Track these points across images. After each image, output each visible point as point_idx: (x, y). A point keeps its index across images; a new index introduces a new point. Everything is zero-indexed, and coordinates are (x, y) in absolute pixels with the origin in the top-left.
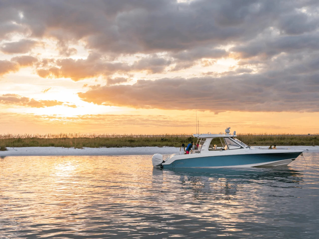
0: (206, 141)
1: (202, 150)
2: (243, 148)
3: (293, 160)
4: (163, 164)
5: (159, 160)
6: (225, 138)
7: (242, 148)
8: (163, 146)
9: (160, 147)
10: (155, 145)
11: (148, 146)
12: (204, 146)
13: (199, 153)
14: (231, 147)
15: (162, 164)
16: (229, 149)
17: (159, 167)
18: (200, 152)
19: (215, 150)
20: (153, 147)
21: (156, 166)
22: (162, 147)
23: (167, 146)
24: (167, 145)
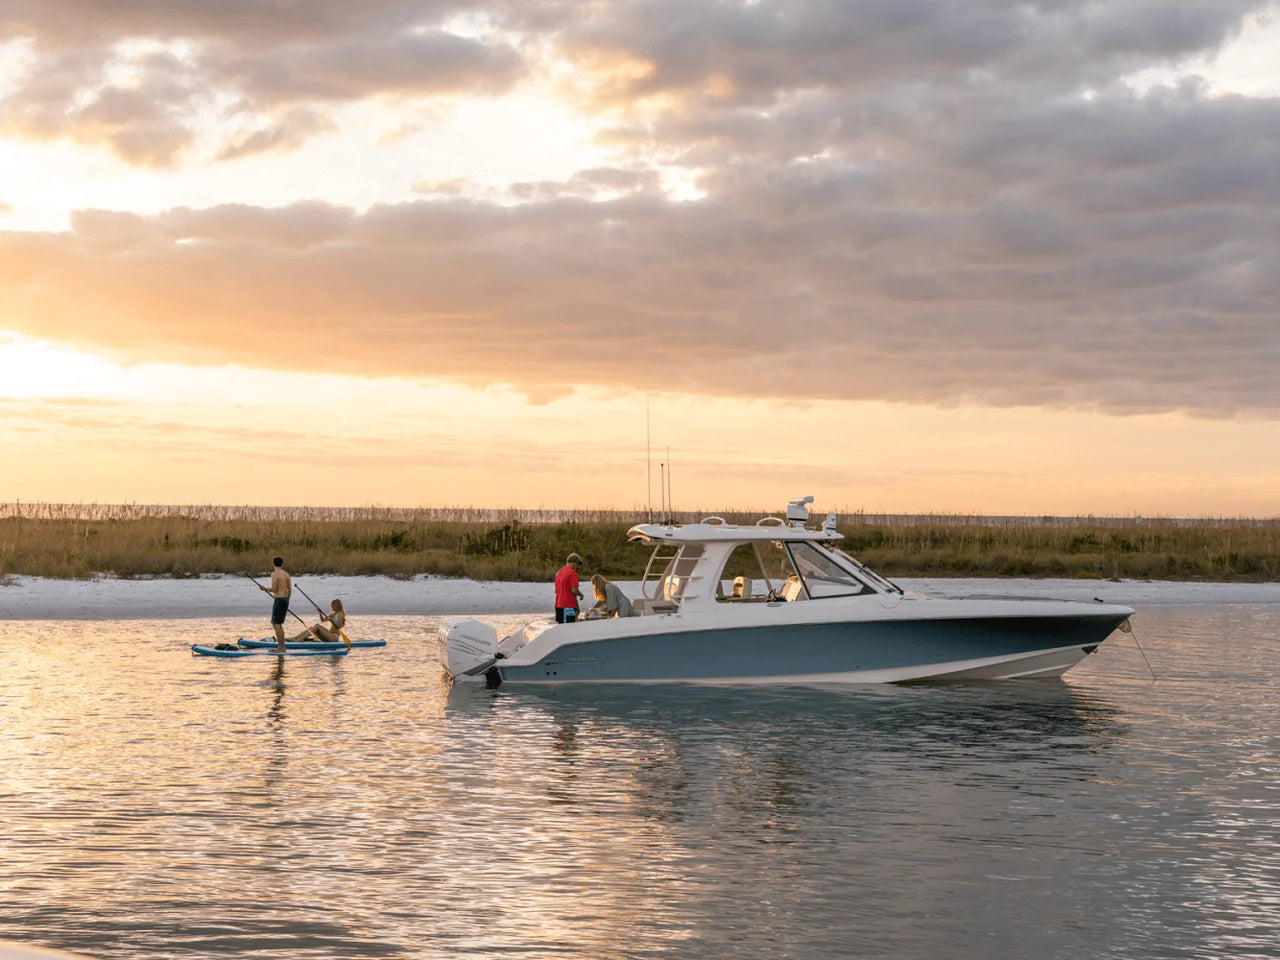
0: (705, 555)
1: (688, 599)
2: (875, 592)
3: (1088, 650)
4: (500, 663)
5: (482, 647)
6: (791, 546)
7: (867, 590)
8: (416, 571)
9: (399, 579)
10: (372, 570)
11: (331, 571)
12: (695, 579)
13: (673, 615)
14: (817, 589)
15: (494, 661)
16: (811, 598)
17: (481, 679)
18: (677, 607)
19: (744, 601)
20: (362, 580)
21: (466, 673)
22: (408, 579)
23: (432, 573)
24: (433, 570)
